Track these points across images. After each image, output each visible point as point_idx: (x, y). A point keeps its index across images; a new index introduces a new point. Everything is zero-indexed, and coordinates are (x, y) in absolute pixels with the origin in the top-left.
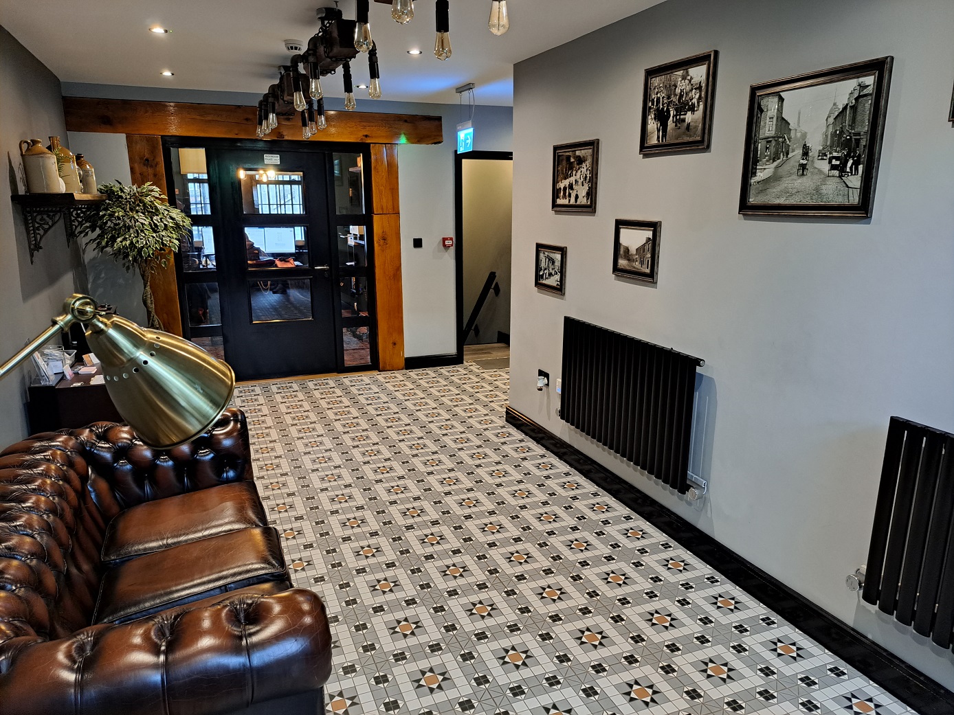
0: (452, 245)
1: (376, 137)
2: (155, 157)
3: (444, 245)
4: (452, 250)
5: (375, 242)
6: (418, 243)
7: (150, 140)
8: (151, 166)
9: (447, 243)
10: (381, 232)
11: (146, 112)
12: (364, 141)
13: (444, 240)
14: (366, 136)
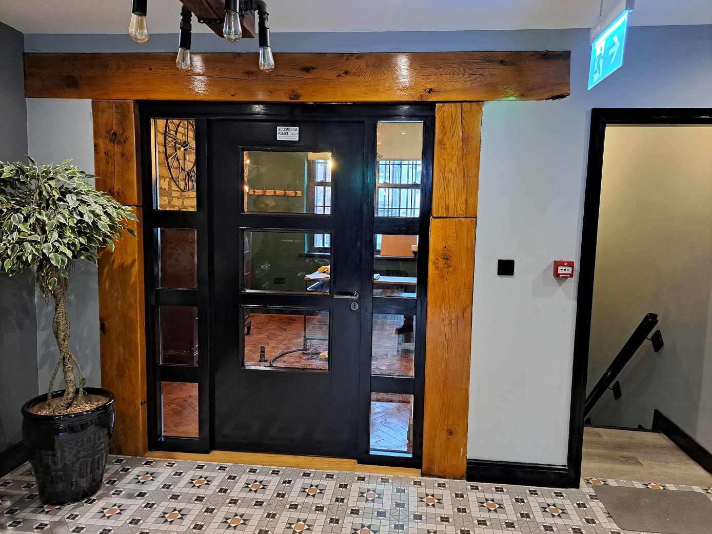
0: (571, 276)
1: (447, 91)
2: (124, 130)
3: (557, 275)
4: (572, 285)
5: (430, 263)
6: (506, 268)
7: (121, 108)
8: (119, 142)
9: (561, 270)
10: (441, 246)
11: (119, 68)
12: (425, 99)
13: (557, 264)
14: (430, 90)
